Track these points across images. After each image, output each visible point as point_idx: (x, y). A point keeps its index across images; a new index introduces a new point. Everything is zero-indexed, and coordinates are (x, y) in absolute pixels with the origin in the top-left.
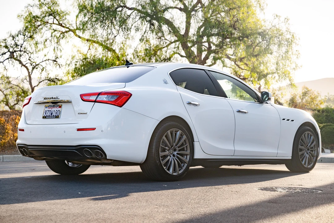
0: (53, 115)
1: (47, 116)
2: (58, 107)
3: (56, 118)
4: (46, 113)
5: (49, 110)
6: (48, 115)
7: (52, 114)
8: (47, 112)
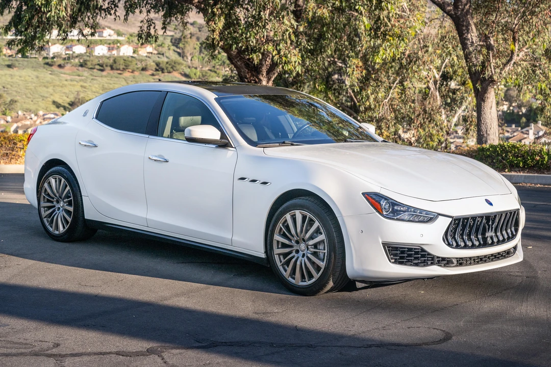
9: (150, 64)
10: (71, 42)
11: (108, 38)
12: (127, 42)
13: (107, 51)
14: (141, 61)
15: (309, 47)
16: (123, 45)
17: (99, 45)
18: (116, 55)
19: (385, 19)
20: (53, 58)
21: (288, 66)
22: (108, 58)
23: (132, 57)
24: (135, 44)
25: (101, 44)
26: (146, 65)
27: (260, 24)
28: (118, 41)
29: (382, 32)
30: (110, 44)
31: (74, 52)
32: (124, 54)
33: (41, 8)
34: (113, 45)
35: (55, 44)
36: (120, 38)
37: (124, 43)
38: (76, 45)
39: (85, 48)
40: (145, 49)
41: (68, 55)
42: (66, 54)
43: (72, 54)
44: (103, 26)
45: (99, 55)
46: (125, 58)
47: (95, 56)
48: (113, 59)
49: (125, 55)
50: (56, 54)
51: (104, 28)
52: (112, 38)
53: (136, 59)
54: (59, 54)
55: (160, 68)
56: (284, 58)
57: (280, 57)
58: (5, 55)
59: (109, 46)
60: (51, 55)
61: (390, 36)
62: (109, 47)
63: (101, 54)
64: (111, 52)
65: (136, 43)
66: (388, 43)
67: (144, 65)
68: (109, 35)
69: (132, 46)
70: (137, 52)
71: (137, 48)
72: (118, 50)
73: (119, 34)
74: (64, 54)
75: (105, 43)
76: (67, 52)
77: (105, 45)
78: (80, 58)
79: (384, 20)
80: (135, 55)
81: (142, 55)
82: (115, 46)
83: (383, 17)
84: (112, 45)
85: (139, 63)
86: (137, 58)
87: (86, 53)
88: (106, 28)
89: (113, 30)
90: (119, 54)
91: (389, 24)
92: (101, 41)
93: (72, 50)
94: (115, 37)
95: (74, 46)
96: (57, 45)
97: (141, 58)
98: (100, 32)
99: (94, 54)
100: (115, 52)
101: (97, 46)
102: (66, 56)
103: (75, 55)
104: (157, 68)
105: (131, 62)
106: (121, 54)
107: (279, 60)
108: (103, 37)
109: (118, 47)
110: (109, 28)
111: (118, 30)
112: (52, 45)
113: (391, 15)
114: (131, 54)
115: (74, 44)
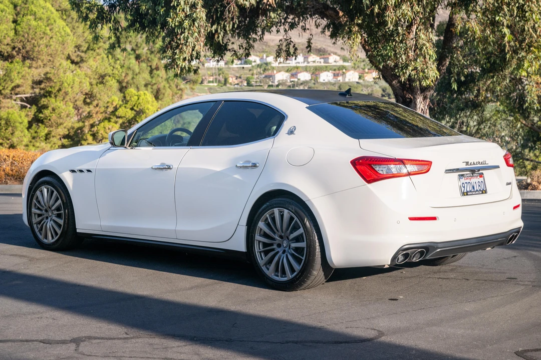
0: (476, 189)
1: (467, 192)
2: (478, 177)
3: (483, 193)
4: (464, 187)
5: (468, 181)
6: (468, 190)
7: (473, 188)
8: (466, 184)
9: (376, 90)
10: (296, 69)
11: (334, 64)
12: (352, 67)
13: (332, 78)
14: (367, 87)
15: (465, 62)
16: (349, 71)
17: (324, 71)
18: (341, 81)
19: (531, 30)
20: (278, 86)
21: (425, 81)
22: (334, 84)
23: (357, 83)
24: (362, 70)
25: (326, 71)
26: (372, 91)
27: (397, 39)
28: (343, 67)
29: (526, 44)
30: (335, 70)
31: (299, 79)
32: (349, 80)
33: (174, 29)
34: (339, 71)
35: (280, 71)
36: (346, 64)
37: (350, 69)
38: (301, 72)
39: (310, 75)
40: (371, 74)
41: (292, 83)
42: (291, 82)
43: (297, 82)
44: (329, 52)
45: (324, 82)
46: (350, 85)
47: (320, 82)
48: (339, 85)
49: (351, 81)
50: (281, 82)
51: (329, 54)
52: (338, 64)
53: (362, 85)
54: (284, 81)
55: (386, 94)
56: (421, 74)
57: (417, 73)
58: (231, 84)
59: (334, 72)
60: (276, 83)
61: (535, 48)
62: (334, 74)
63: (326, 81)
64: (337, 78)
65: (362, 68)
66: (533, 55)
67: (370, 91)
68: (335, 61)
69: (357, 72)
70: (363, 77)
71: (363, 73)
72: (344, 75)
73: (345, 60)
74: (289, 81)
75: (331, 69)
76: (292, 80)
77: (330, 71)
78: (305, 85)
79: (529, 30)
80: (361, 81)
81: (368, 80)
82: (341, 72)
83: (528, 28)
84: (337, 72)
85: (364, 89)
86: (363, 83)
87: (311, 80)
88: (332, 54)
89: (339, 56)
90: (345, 80)
91: (534, 35)
92: (326, 67)
93: (296, 78)
94: (341, 63)
95: (299, 73)
96: (282, 73)
97: (367, 83)
98: (326, 58)
99: (319, 81)
100: (340, 78)
101: (322, 72)
102: (290, 84)
103: (300, 82)
104: (384, 94)
105: (357, 88)
106: (347, 80)
107: (416, 76)
108: (328, 63)
109: (343, 72)
110: (335, 54)
111: (344, 56)
112: (277, 73)
113: (536, 25)
114: (357, 80)
115: (299, 71)
